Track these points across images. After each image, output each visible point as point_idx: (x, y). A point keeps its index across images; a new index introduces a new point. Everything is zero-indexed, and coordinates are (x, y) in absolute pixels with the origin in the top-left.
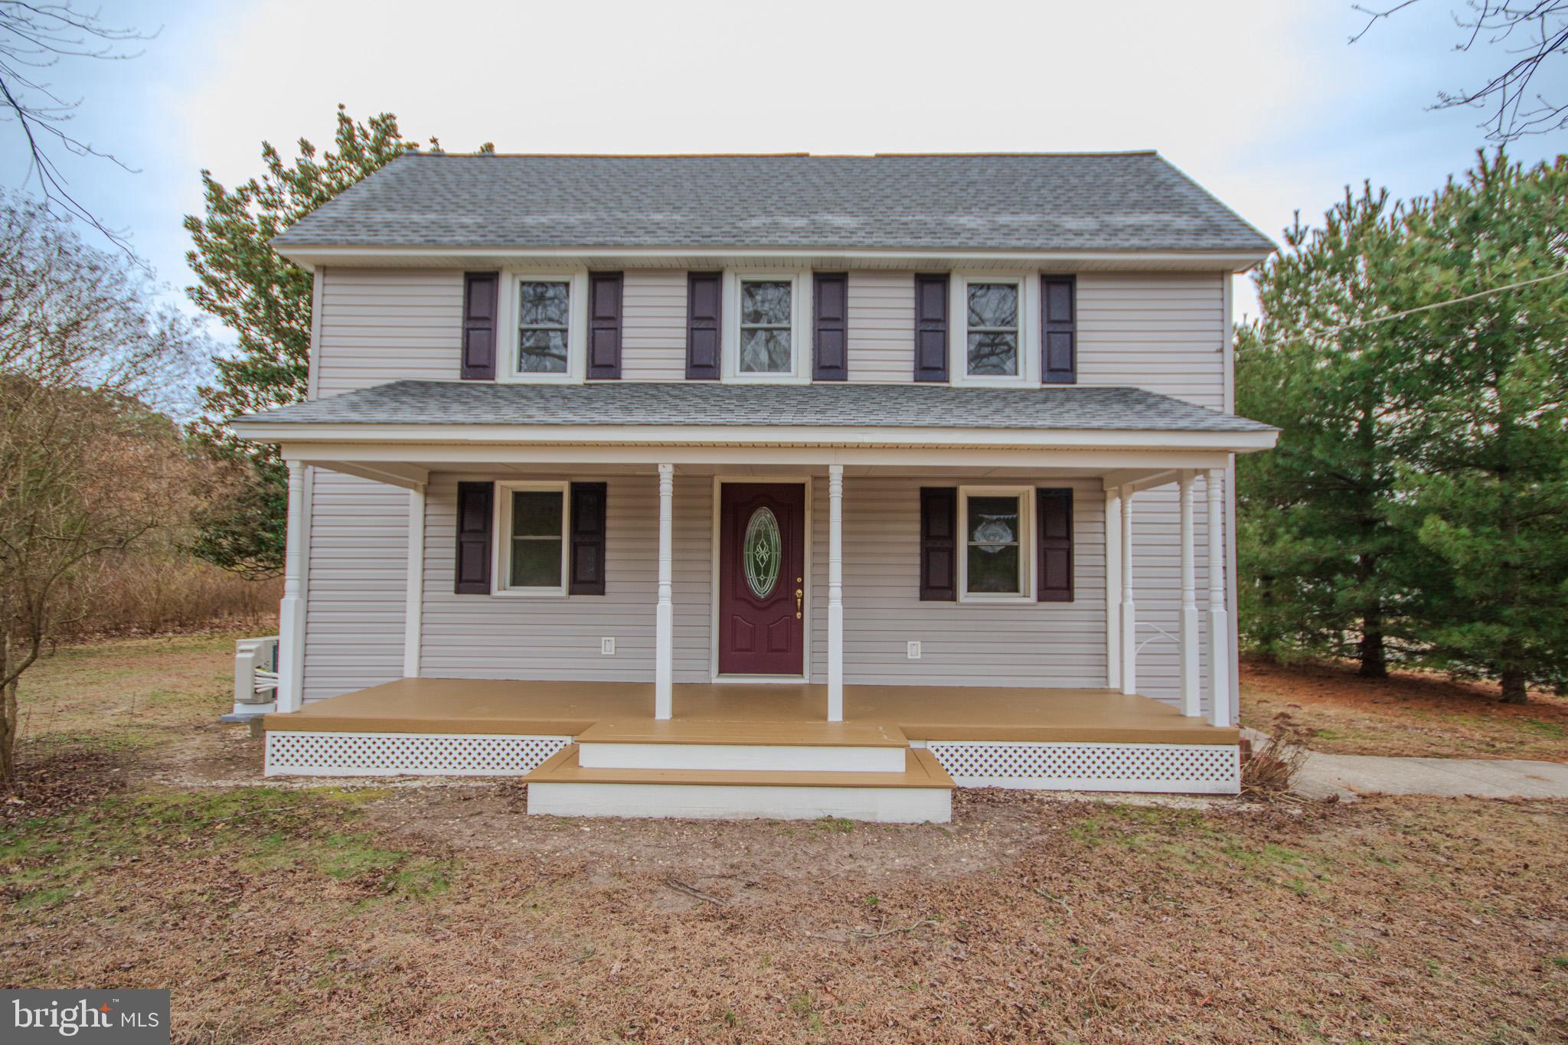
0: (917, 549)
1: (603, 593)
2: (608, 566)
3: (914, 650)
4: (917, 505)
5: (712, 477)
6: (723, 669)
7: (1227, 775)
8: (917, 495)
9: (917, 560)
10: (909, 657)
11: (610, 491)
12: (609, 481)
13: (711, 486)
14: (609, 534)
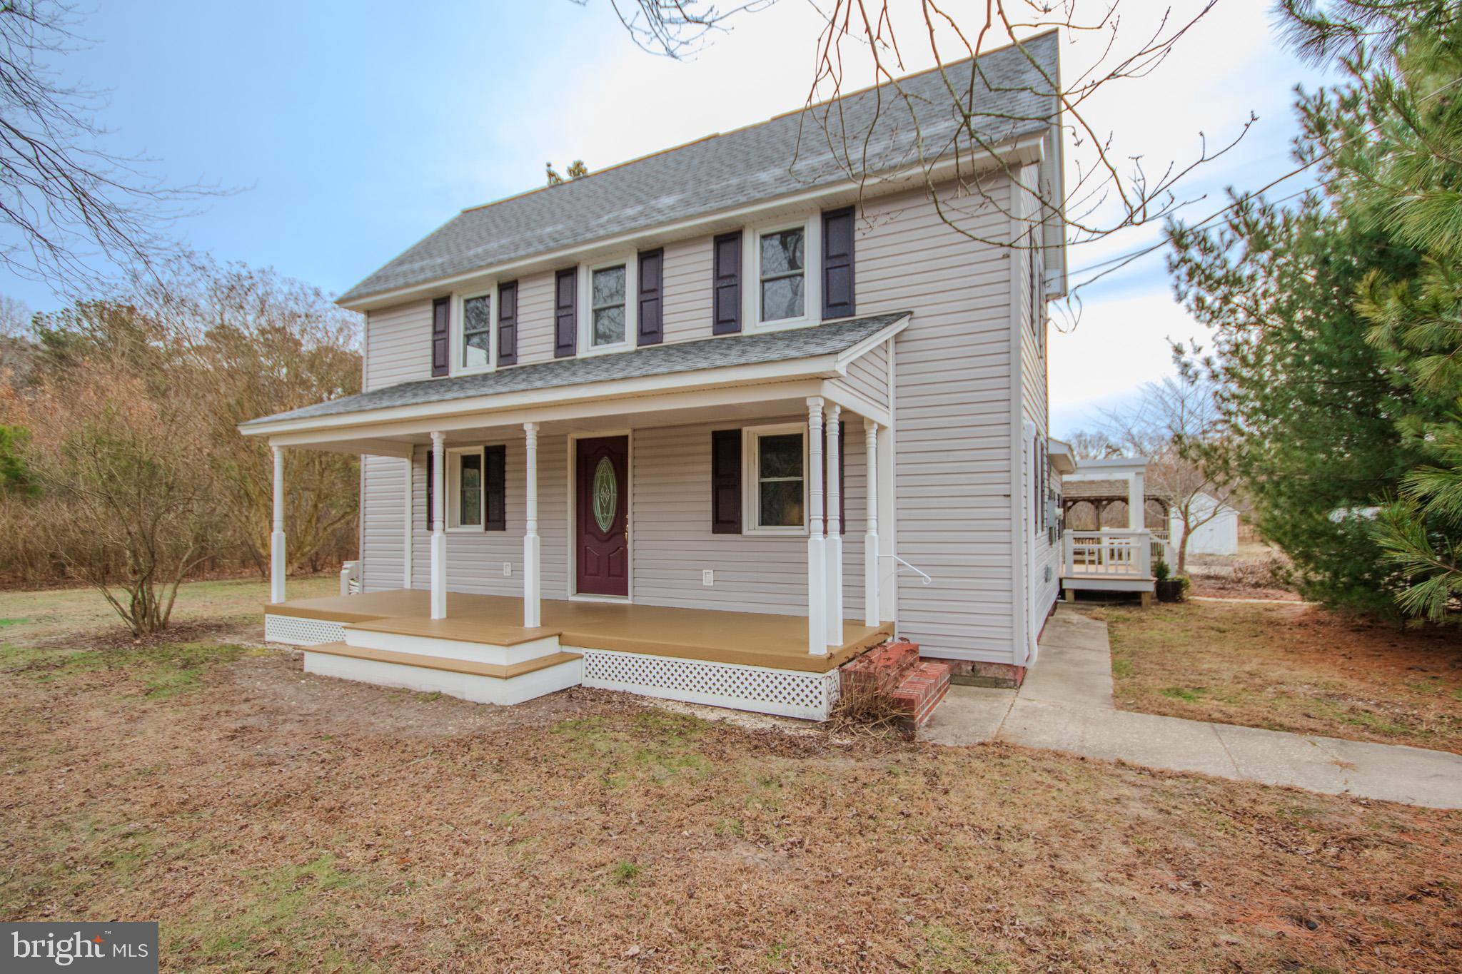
0: (709, 488)
1: (504, 529)
2: (508, 508)
3: (708, 578)
4: (709, 448)
5: (566, 436)
6: (580, 589)
7: (816, 702)
8: (710, 438)
9: (710, 497)
10: (705, 584)
11: (508, 451)
12: (507, 444)
13: (566, 443)
14: (507, 484)
